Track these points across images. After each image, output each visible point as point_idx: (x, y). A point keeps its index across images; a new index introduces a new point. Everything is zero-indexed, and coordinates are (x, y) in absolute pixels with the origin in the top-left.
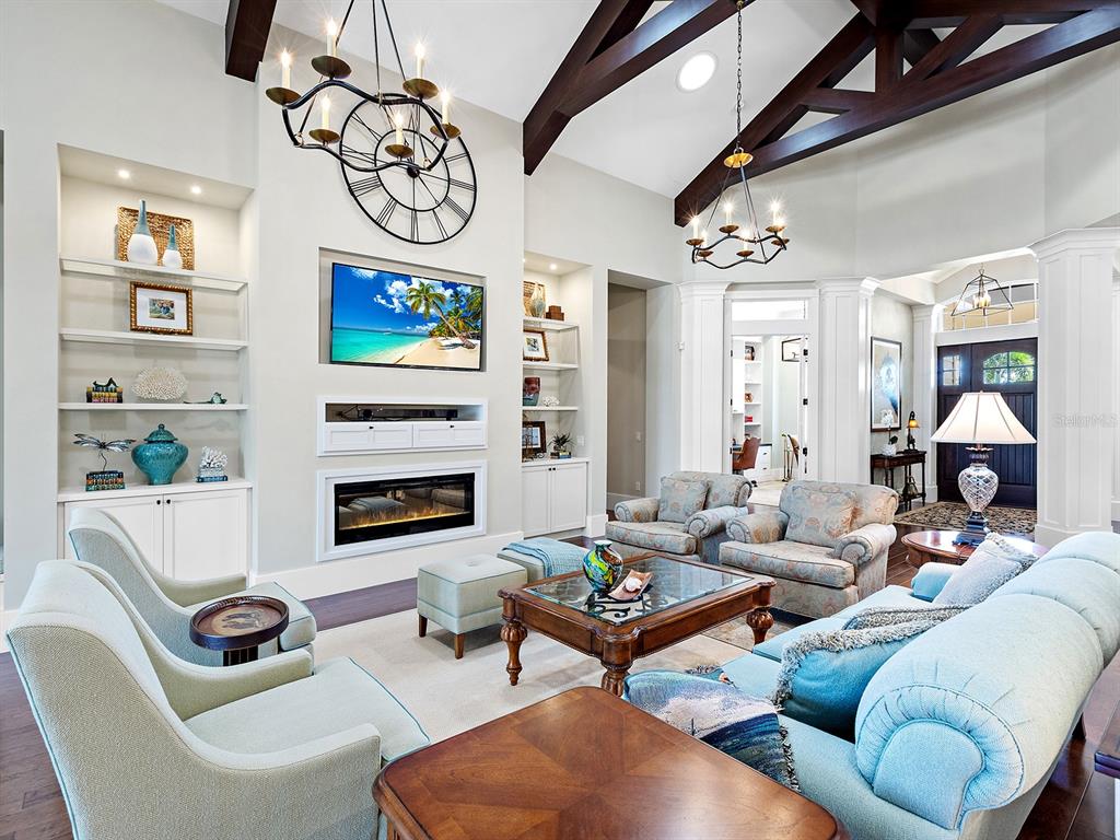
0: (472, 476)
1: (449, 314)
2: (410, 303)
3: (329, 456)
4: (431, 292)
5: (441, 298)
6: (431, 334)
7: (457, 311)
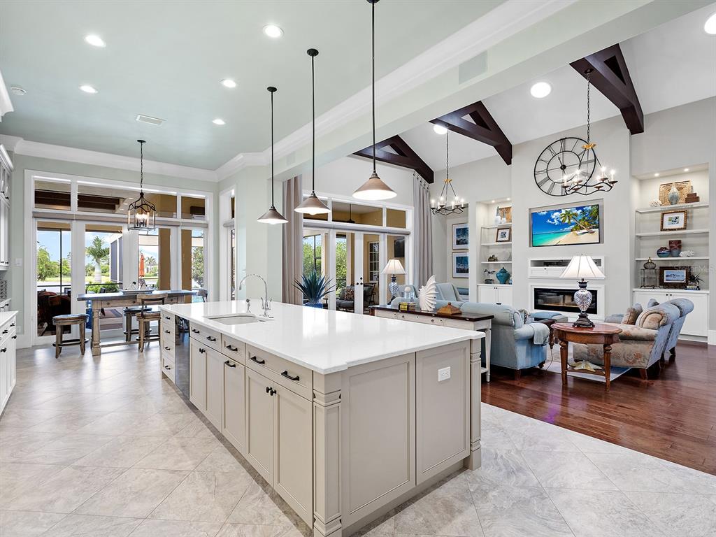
1: (580, 220)
2: (561, 220)
4: (571, 213)
5: (576, 215)
6: (572, 230)
7: (584, 218)
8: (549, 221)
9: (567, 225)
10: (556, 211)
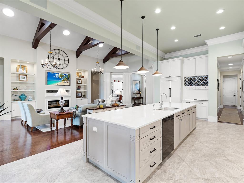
0: (68, 100)
1: (65, 78)
2: (59, 77)
3: (47, 97)
5: (63, 76)
6: (62, 81)
7: (66, 78)
8: (54, 76)
9: (61, 79)
10: (57, 73)
